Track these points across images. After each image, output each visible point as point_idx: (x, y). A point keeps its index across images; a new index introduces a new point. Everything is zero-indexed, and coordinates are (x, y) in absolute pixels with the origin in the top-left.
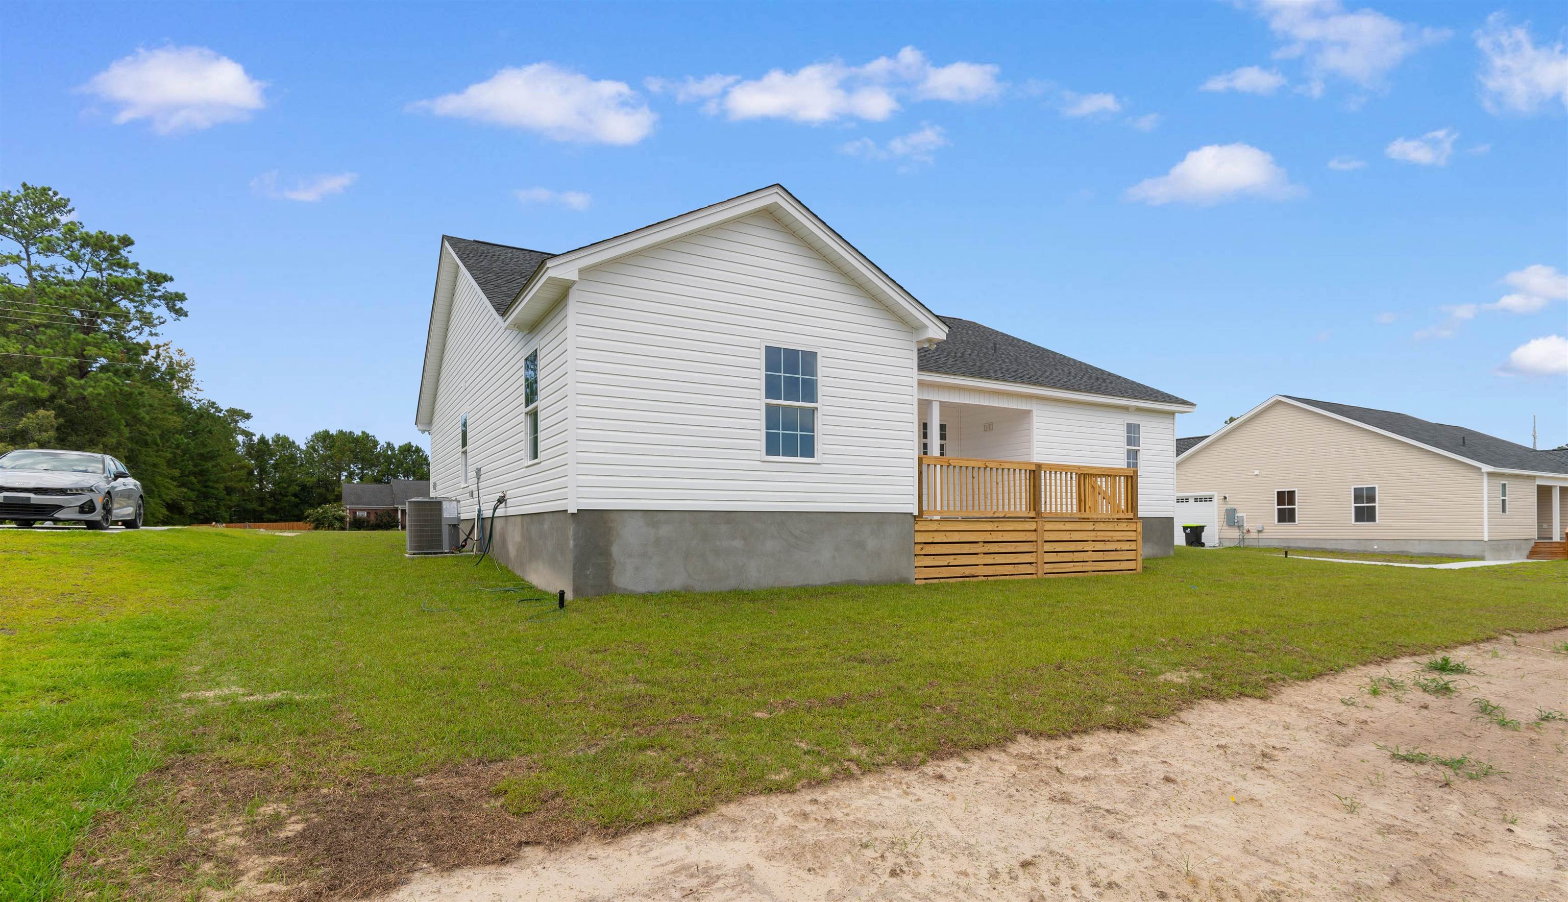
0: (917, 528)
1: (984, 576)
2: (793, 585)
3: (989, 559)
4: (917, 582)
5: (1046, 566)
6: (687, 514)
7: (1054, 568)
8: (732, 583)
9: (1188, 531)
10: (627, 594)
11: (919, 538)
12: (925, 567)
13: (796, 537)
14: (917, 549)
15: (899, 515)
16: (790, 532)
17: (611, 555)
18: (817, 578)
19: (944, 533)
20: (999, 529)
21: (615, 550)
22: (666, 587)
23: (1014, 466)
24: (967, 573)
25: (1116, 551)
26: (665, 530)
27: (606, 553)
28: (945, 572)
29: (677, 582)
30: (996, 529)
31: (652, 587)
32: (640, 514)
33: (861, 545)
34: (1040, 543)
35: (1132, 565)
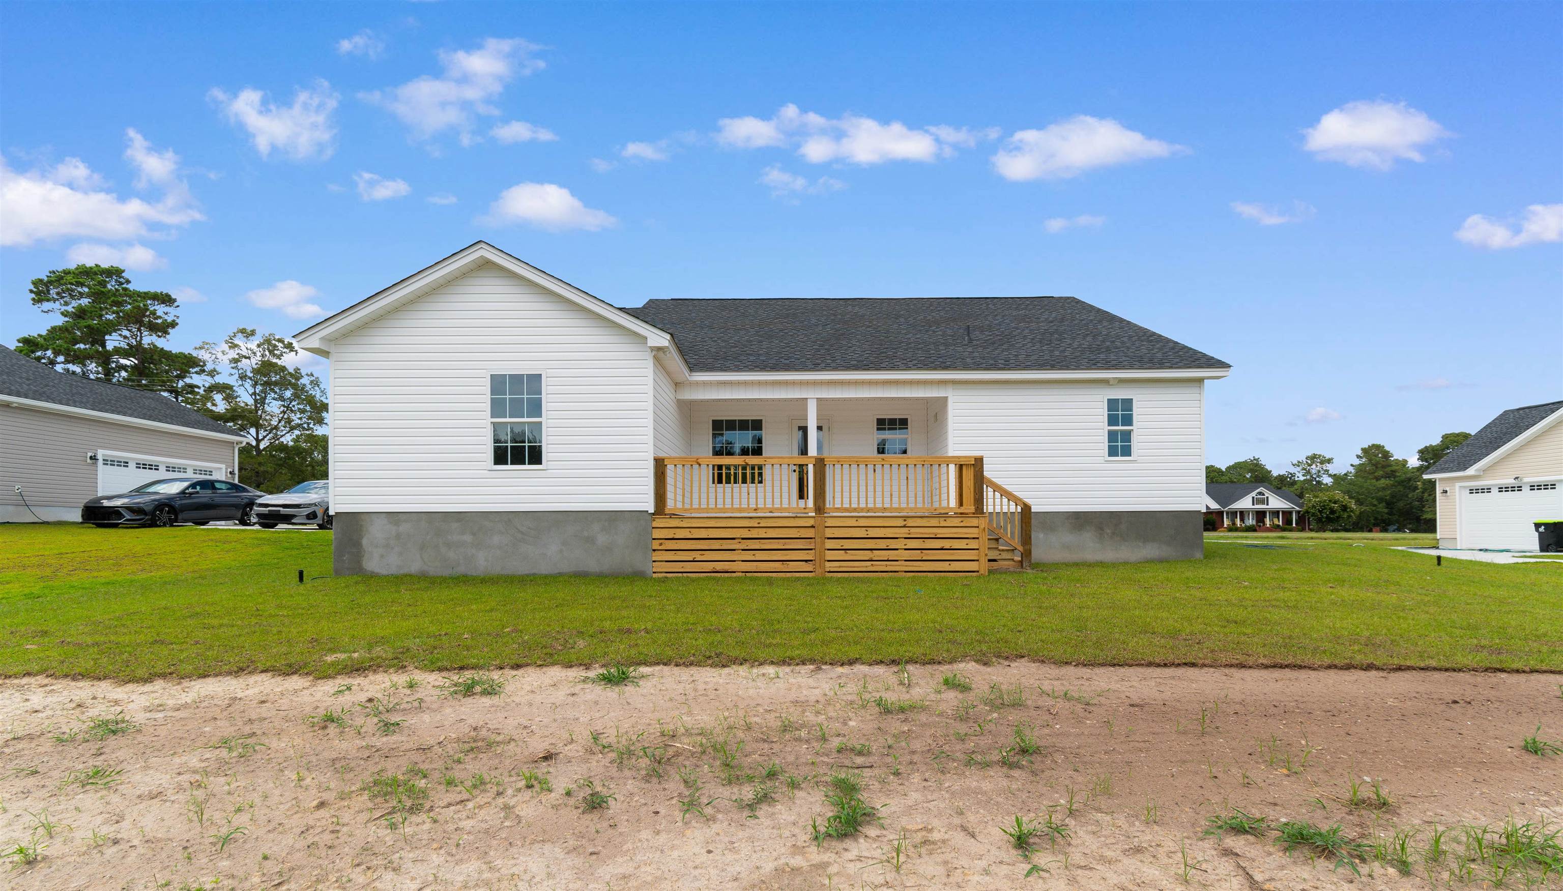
0: (655, 524)
1: (742, 572)
2: (520, 573)
3: (748, 556)
4: (655, 575)
5: (828, 564)
6: (423, 514)
7: (840, 567)
8: (461, 569)
9: (1542, 529)
10: (373, 575)
11: (657, 534)
12: (666, 561)
13: (522, 533)
14: (655, 544)
15: (634, 514)
16: (517, 529)
17: (362, 546)
18: (544, 568)
19: (688, 530)
20: (760, 525)
21: (365, 542)
22: (405, 571)
23: (781, 461)
24: (718, 569)
25: (942, 549)
26: (404, 528)
27: (357, 544)
28: (689, 567)
29: (415, 566)
30: (758, 525)
31: (393, 570)
32: (384, 515)
33: (591, 540)
34: (818, 540)
35: (973, 566)
